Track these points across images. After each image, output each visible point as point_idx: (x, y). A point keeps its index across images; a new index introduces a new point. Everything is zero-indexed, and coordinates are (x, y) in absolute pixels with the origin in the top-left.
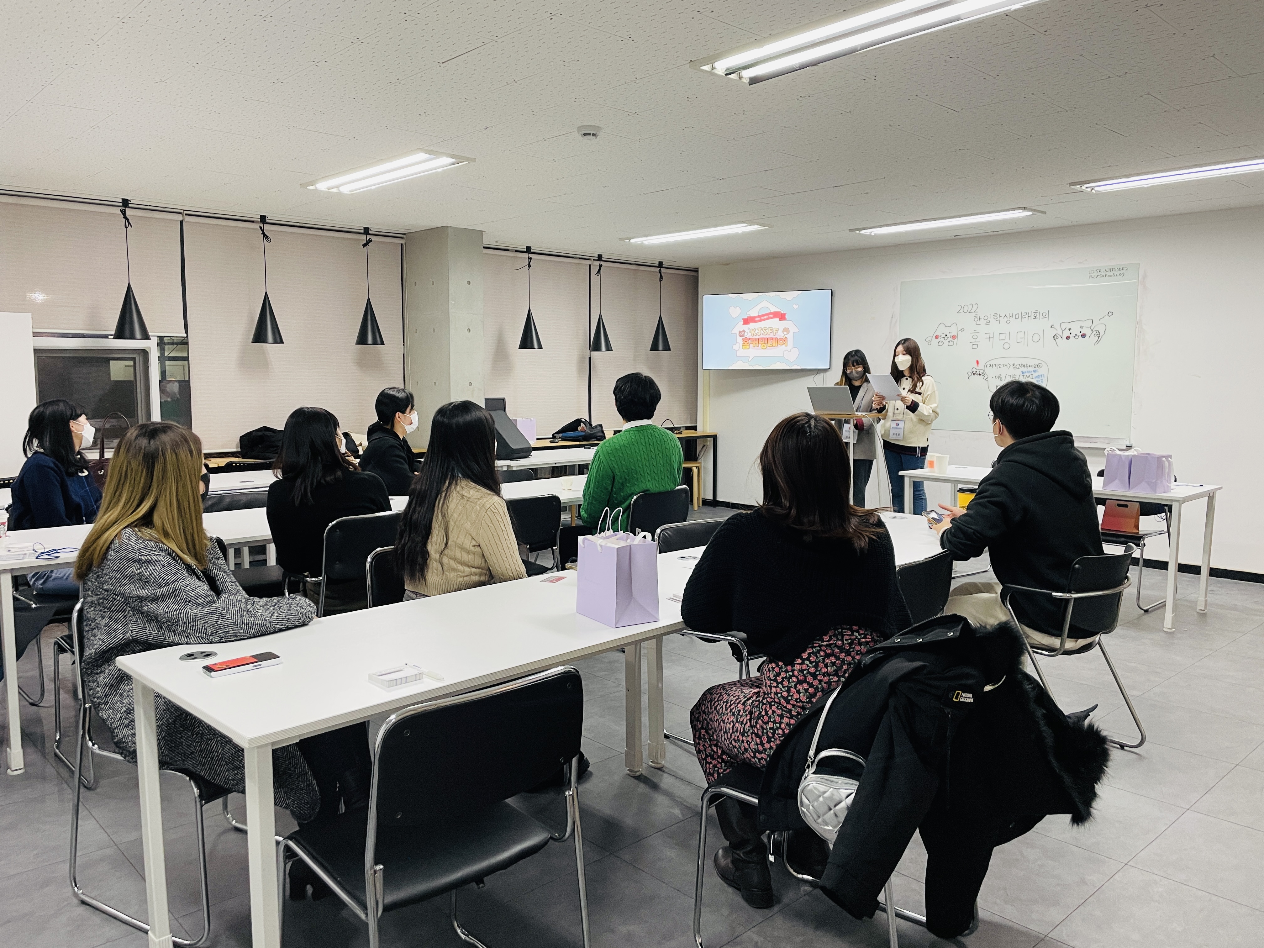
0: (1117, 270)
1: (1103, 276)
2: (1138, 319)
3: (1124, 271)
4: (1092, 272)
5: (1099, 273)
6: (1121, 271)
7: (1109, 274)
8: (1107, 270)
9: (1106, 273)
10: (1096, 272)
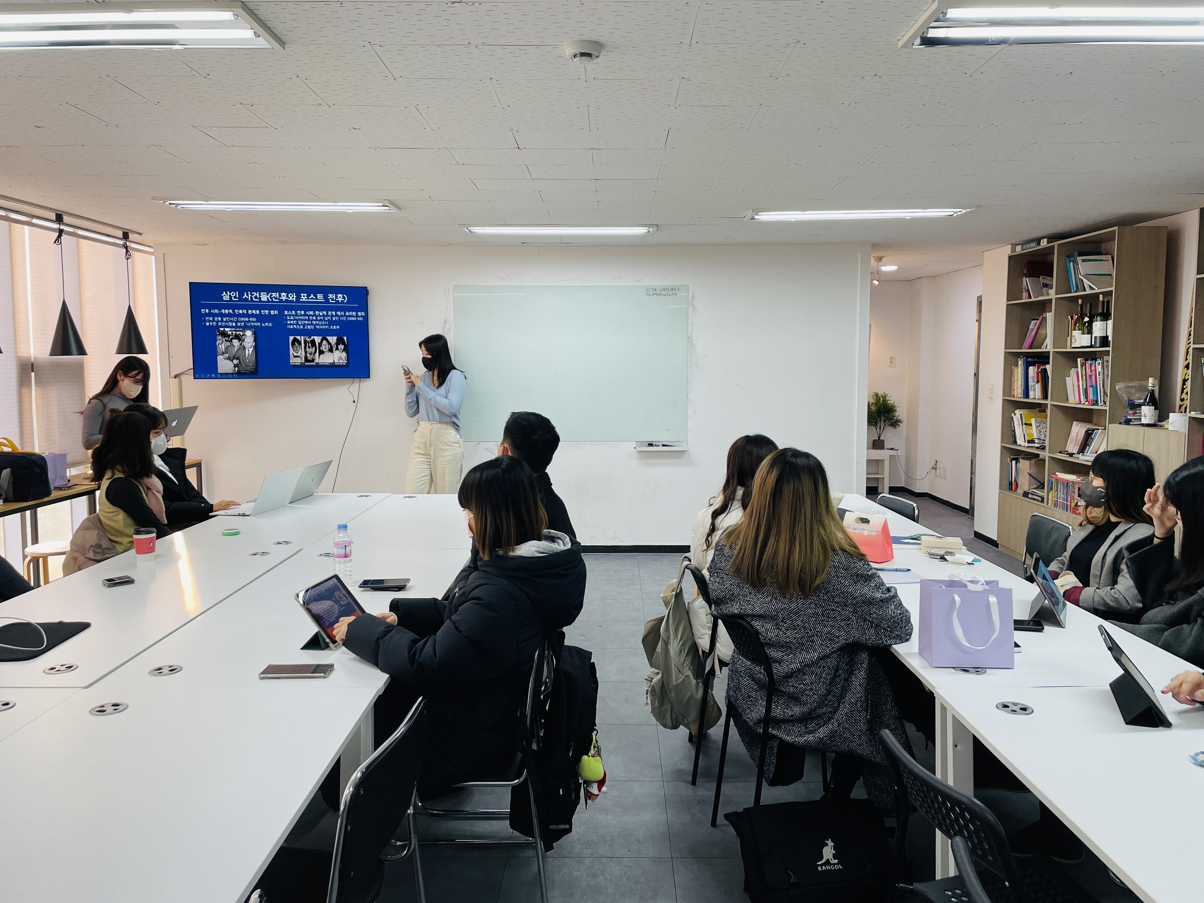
0: (670, 290)
1: (658, 295)
2: (689, 335)
3: (676, 291)
4: (649, 290)
5: (655, 292)
6: (673, 291)
7: (663, 293)
8: (662, 290)
9: (661, 292)
10: (652, 290)
